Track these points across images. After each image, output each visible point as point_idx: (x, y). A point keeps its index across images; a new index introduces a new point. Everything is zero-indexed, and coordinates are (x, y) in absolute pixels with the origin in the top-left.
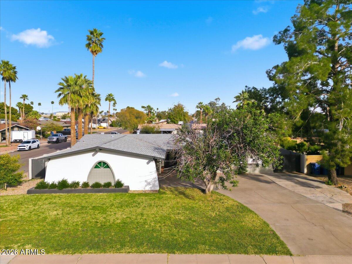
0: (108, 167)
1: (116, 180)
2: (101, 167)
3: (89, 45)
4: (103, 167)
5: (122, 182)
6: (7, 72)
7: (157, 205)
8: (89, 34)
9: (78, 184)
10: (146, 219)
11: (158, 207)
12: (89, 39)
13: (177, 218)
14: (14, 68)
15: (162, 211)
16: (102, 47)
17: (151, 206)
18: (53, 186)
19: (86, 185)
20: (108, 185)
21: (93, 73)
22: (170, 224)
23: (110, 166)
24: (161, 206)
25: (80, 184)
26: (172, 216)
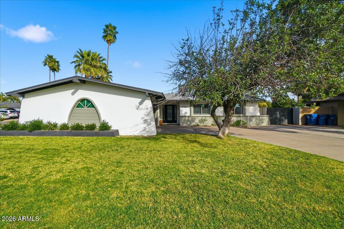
0: (93, 106)
1: (102, 121)
2: (85, 106)
3: (105, 37)
4: (87, 106)
5: (110, 124)
6: (51, 63)
7: (152, 150)
8: (105, 28)
9: (55, 125)
10: (122, 173)
11: (153, 152)
12: (105, 31)
13: (193, 170)
14: (58, 62)
15: (159, 158)
16: (116, 38)
17: (141, 150)
18: (24, 127)
19: (64, 127)
20: (92, 127)
21: (108, 57)
22: (179, 187)
23: (96, 106)
24: (158, 151)
25: (58, 125)
26: (182, 167)
